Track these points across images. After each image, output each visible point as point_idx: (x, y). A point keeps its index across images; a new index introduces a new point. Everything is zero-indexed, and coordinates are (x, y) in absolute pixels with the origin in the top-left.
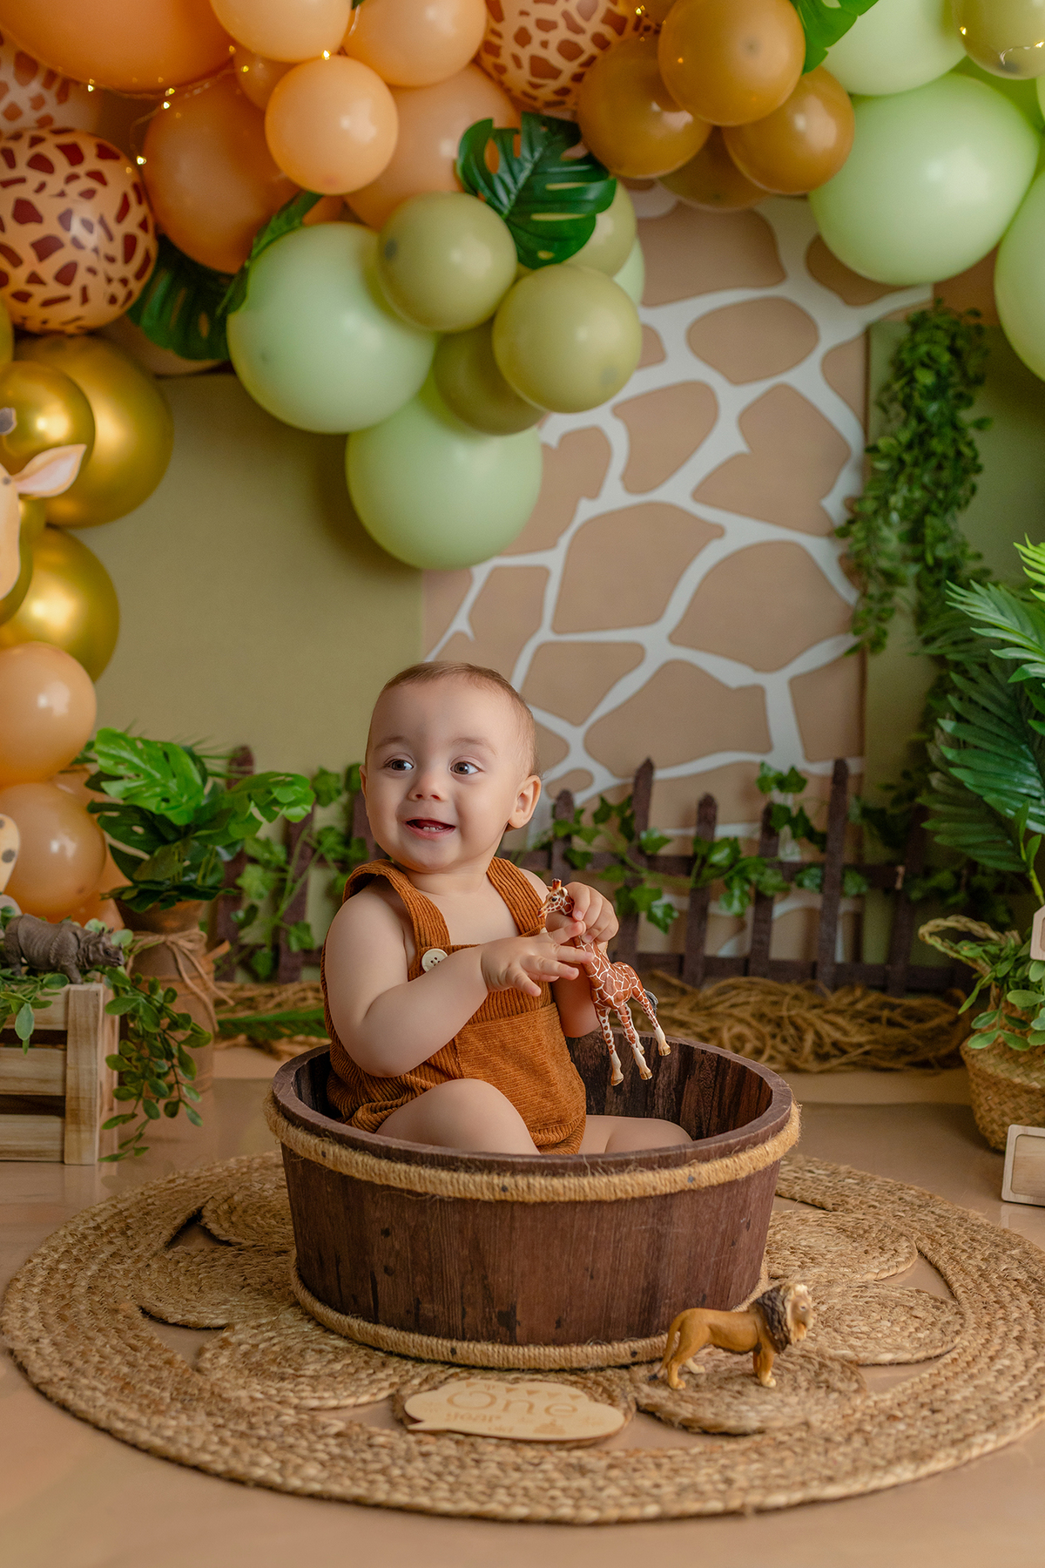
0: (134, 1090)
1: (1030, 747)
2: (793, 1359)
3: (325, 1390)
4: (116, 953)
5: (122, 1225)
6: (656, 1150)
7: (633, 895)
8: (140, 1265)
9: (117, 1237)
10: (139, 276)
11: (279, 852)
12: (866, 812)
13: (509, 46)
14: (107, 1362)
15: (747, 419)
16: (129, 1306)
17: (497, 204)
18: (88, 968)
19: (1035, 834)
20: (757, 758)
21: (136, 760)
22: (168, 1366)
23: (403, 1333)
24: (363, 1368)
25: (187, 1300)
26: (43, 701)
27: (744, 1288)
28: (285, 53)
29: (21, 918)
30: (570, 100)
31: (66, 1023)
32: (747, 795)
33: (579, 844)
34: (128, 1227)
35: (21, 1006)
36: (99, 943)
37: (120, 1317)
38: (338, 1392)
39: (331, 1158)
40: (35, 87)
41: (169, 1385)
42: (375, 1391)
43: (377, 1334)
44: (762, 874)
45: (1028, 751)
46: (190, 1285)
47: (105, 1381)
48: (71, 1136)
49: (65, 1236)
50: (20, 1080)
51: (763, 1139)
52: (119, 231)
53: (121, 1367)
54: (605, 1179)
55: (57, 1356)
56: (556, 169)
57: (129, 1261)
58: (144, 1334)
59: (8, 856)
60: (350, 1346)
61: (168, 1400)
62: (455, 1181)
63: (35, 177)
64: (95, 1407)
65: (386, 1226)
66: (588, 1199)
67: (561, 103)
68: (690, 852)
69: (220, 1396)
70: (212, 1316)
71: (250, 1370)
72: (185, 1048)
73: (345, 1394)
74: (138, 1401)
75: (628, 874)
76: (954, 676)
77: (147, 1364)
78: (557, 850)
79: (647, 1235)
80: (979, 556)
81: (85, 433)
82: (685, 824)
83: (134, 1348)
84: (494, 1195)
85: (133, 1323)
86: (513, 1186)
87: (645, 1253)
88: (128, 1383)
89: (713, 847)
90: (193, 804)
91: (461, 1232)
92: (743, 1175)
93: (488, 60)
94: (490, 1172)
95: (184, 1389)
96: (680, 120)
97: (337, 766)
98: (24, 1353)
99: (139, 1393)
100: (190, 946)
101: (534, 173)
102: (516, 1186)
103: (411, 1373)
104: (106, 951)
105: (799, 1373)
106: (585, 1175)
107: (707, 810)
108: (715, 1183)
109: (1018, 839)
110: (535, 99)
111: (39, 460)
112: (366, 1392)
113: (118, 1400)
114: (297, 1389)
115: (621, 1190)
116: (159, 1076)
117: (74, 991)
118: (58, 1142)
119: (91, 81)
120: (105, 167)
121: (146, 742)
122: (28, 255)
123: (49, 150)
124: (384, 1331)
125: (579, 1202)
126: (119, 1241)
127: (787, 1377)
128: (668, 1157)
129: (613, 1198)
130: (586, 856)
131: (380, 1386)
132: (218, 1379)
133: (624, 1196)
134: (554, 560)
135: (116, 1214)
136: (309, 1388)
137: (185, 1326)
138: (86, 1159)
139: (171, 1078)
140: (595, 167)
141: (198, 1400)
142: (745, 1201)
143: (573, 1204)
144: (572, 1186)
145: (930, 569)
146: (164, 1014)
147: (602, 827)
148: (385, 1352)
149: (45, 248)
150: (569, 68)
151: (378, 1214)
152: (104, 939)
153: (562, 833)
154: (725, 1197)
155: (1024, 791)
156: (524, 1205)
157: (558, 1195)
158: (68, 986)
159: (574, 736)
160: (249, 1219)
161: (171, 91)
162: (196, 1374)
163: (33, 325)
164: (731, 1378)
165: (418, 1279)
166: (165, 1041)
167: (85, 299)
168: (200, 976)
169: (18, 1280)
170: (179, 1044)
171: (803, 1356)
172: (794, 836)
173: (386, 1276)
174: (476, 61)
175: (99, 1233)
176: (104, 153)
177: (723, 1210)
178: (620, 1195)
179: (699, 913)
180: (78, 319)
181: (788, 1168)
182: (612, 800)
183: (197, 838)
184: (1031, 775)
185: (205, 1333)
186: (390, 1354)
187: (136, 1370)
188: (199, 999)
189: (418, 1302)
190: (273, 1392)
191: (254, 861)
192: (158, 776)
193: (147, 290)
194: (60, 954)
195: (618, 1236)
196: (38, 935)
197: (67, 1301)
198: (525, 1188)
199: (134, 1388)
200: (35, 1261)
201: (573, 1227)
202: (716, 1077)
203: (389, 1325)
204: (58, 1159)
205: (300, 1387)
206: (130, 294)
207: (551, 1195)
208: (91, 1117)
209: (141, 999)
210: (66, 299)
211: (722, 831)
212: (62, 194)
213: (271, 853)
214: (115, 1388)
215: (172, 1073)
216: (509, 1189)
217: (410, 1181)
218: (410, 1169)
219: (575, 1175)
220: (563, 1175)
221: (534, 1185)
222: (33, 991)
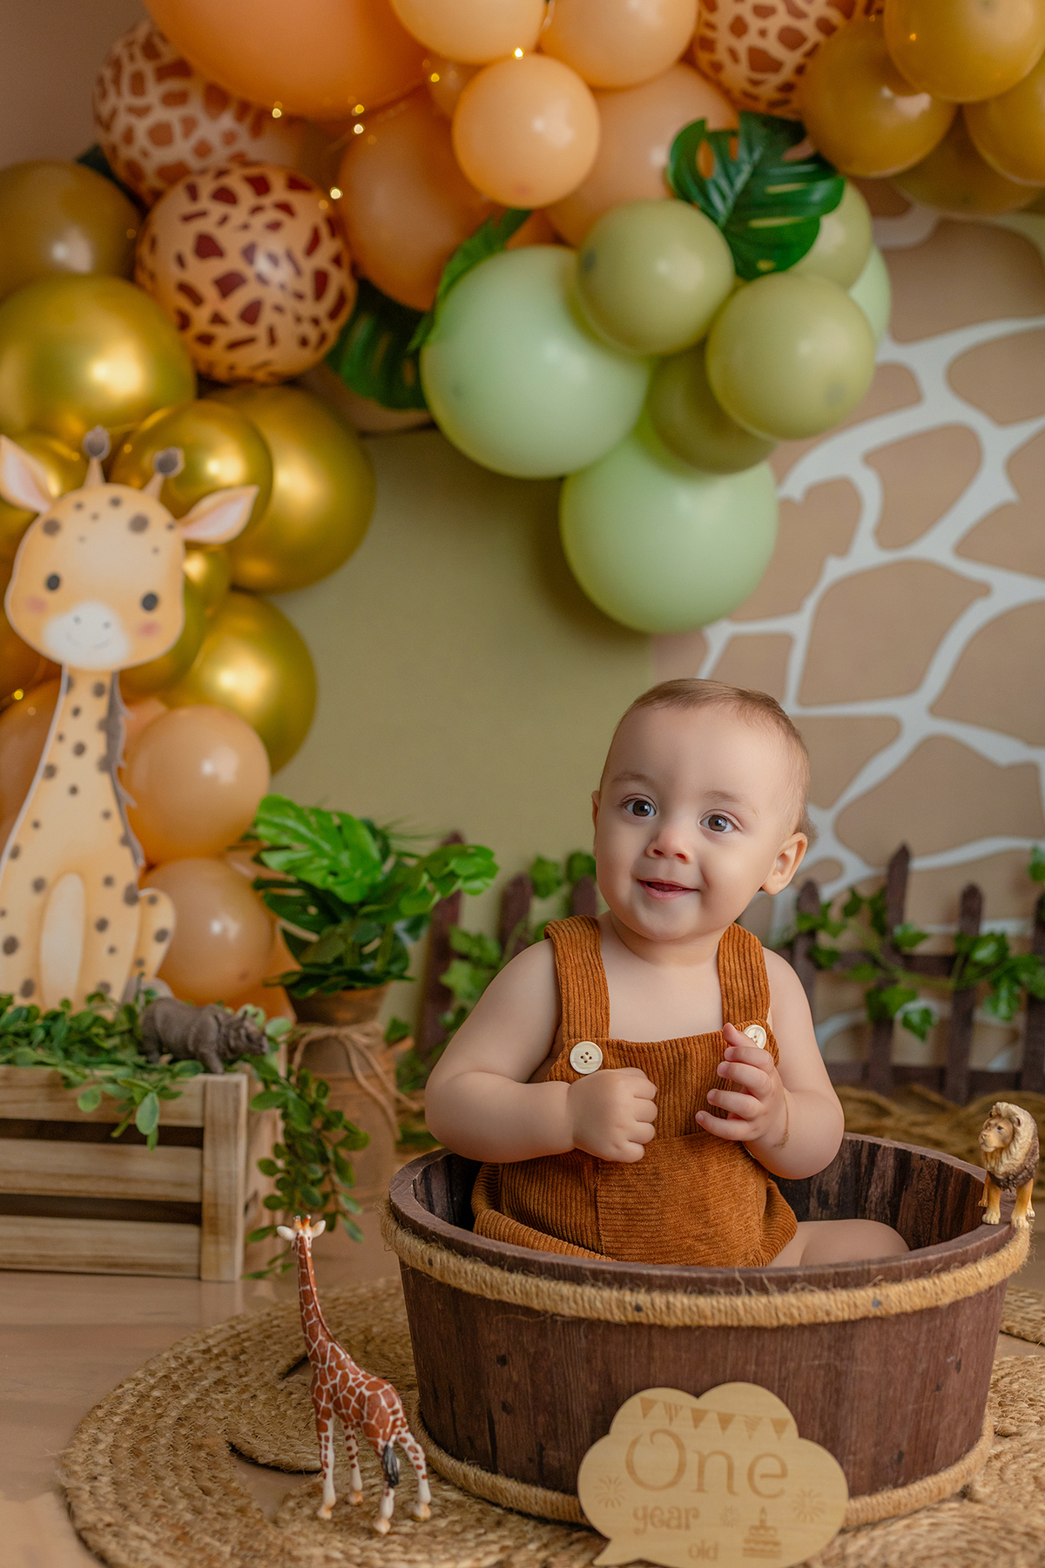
0: (285, 1199)
2: (1014, 1537)
3: (419, 1551)
4: (260, 1039)
5: (237, 1348)
6: (831, 1266)
7: (886, 997)
8: (245, 1396)
9: (227, 1362)
10: (333, 315)
11: (492, 949)
13: (724, 39)
14: (170, 1507)
15: (1015, 465)
16: (218, 1443)
17: (710, 211)
18: (230, 1056)
20: (1029, 844)
21: (303, 829)
22: (239, 1515)
23: (525, 1486)
24: (472, 1527)
25: (288, 1437)
26: (208, 768)
27: (957, 1445)
28: (473, 53)
29: (161, 1000)
30: (794, 96)
31: (203, 1118)
32: (1018, 884)
33: (824, 940)
34: (243, 1352)
35: (145, 1094)
36: (241, 1026)
37: (203, 1454)
38: (434, 1555)
39: (438, 1266)
40: (227, 121)
41: (233, 1539)
42: (480, 1555)
43: (494, 1486)
44: (1034, 973)
46: (297, 1420)
47: (158, 1529)
48: (209, 1249)
49: (168, 1360)
50: (153, 1182)
51: (975, 1258)
52: (309, 265)
53: (184, 1513)
54: (764, 1300)
55: (112, 1497)
56: (776, 171)
57: (234, 1390)
58: (223, 1476)
59: (161, 936)
60: (465, 1499)
61: (227, 1556)
62: (578, 1296)
63: (217, 210)
64: (136, 1560)
65: (503, 1352)
66: (743, 1324)
67: (785, 102)
68: (950, 949)
69: (289, 1553)
70: (311, 1457)
71: (336, 1524)
72: (343, 1153)
73: (443, 1557)
74: (190, 1555)
75: (879, 974)
77: (215, 1511)
78: (801, 947)
79: (822, 1373)
81: (263, 476)
82: (948, 920)
83: (206, 1492)
84: (626, 1316)
85: (215, 1462)
86: (649, 1305)
87: (820, 1396)
88: (187, 1533)
89: (977, 941)
90: (367, 880)
91: (589, 1361)
92: (946, 1300)
93: (703, 58)
94: (621, 1288)
95: (251, 1543)
96: (916, 105)
97: (556, 854)
98: (76, 1493)
99: (195, 1545)
100: (364, 1040)
101: (755, 174)
102: (653, 1305)
103: (529, 1536)
104: (248, 1037)
105: (1019, 1556)
106: (738, 1293)
107: (971, 903)
108: (909, 1309)
110: (755, 98)
111: (206, 504)
112: (469, 1556)
113: (166, 1554)
114: (385, 1549)
115: (785, 1314)
116: (313, 1183)
117: (214, 1083)
118: (195, 1255)
119: (277, 103)
120: (297, 199)
121: (317, 812)
122: (209, 292)
123: (235, 182)
124: (503, 1483)
125: (731, 1328)
126: (228, 1367)
127: (1003, 1558)
128: (847, 1274)
129: (775, 1323)
130: (834, 955)
131: (488, 1549)
132: (294, 1533)
133: (789, 1322)
134: (798, 625)
135: (232, 1337)
136: (400, 1549)
137: (275, 1468)
138: (226, 1276)
139: (327, 1187)
140: (823, 166)
141: (261, 1558)
142: (952, 1335)
143: (725, 1330)
144: (722, 1307)
146: (317, 1112)
147: (853, 922)
148: (505, 1509)
149: (228, 284)
150: (790, 59)
151: (492, 1337)
152: (247, 1024)
153: (806, 926)
154: (925, 1327)
156: (663, 1328)
157: (705, 1318)
158: (201, 1077)
159: (823, 820)
160: (386, 1349)
161: (359, 109)
162: (271, 1526)
163: (221, 373)
164: (929, 1557)
165: (541, 1419)
166: (319, 1143)
167: (273, 340)
168: (376, 1076)
169: (100, 1407)
170: (335, 1147)
171: (1027, 1534)
173: (505, 1414)
174: (688, 59)
175: (207, 1356)
176: (294, 184)
177: (922, 1345)
178: (783, 1320)
179: (962, 1022)
180: (265, 364)
181: (1036, 1307)
182: (865, 892)
183: (368, 916)
185: (300, 1477)
186: (510, 1510)
187: (201, 1517)
188: (375, 1101)
189: (542, 1449)
190: (356, 1551)
191: (464, 957)
192: (327, 847)
193: (345, 333)
194: (197, 1041)
195: (783, 1374)
196: (177, 1022)
197: (147, 1433)
198: (664, 1308)
199: (192, 1538)
200: (127, 1386)
201: (726, 1358)
202: (936, 1187)
203: (509, 1475)
204: (195, 1274)
205: (391, 1547)
206: (323, 338)
207: (696, 1318)
208: (232, 1226)
209: (292, 1094)
210: (250, 341)
211: (987, 927)
212: (245, 227)
213: (482, 948)
214: (169, 1539)
215: (327, 1179)
216: (644, 1309)
217: (527, 1294)
218: (527, 1281)
219: (726, 1293)
220: (712, 1293)
221: (674, 1305)
222: (161, 1080)
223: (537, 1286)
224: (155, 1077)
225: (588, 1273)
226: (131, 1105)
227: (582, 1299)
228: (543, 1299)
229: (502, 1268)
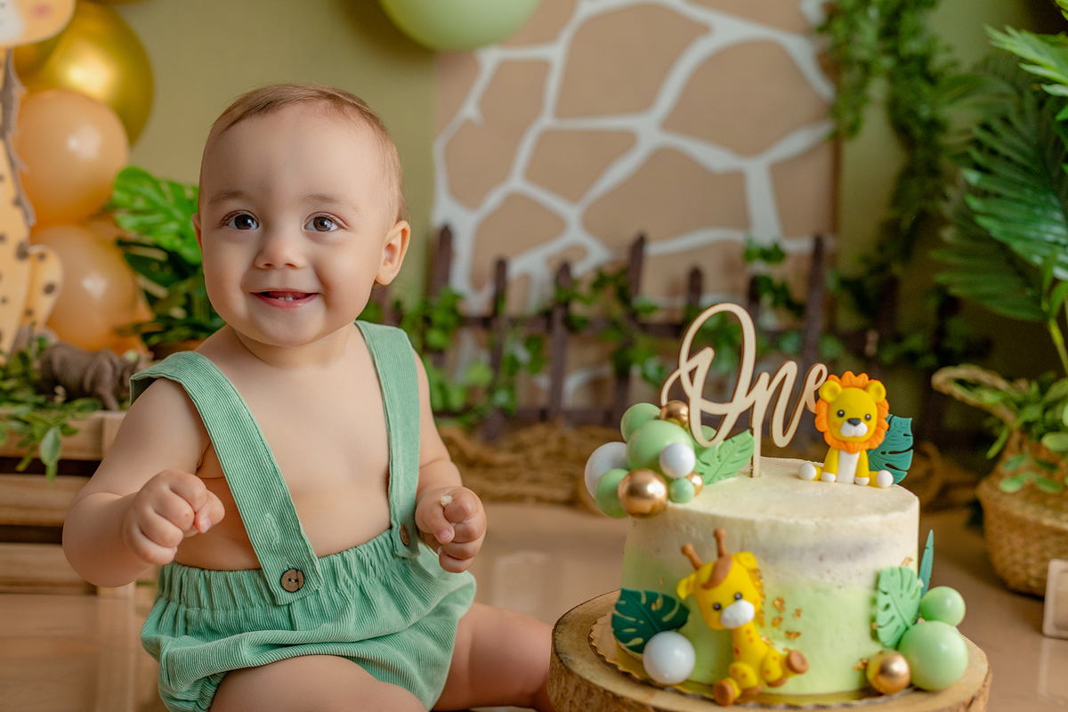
1: (1057, 194)
7: (630, 355)
12: (845, 283)
20: (737, 236)
29: (57, 347)
31: (98, 452)
32: (730, 267)
33: (578, 309)
35: (47, 429)
45: (1054, 201)
50: (52, 509)
59: (49, 289)
75: (621, 336)
78: (558, 315)
80: (948, 49)
82: (673, 292)
107: (695, 281)
109: (1041, 288)
117: (109, 419)
130: (585, 322)
134: (555, 53)
145: (902, 61)
147: (599, 294)
153: (561, 298)
155: (1050, 238)
159: (571, 212)
172: (775, 304)
182: (609, 270)
192: (178, 214)
194: (95, 382)
204: (91, 591)
222: (63, 417)
224: (54, 413)
226: (33, 441)
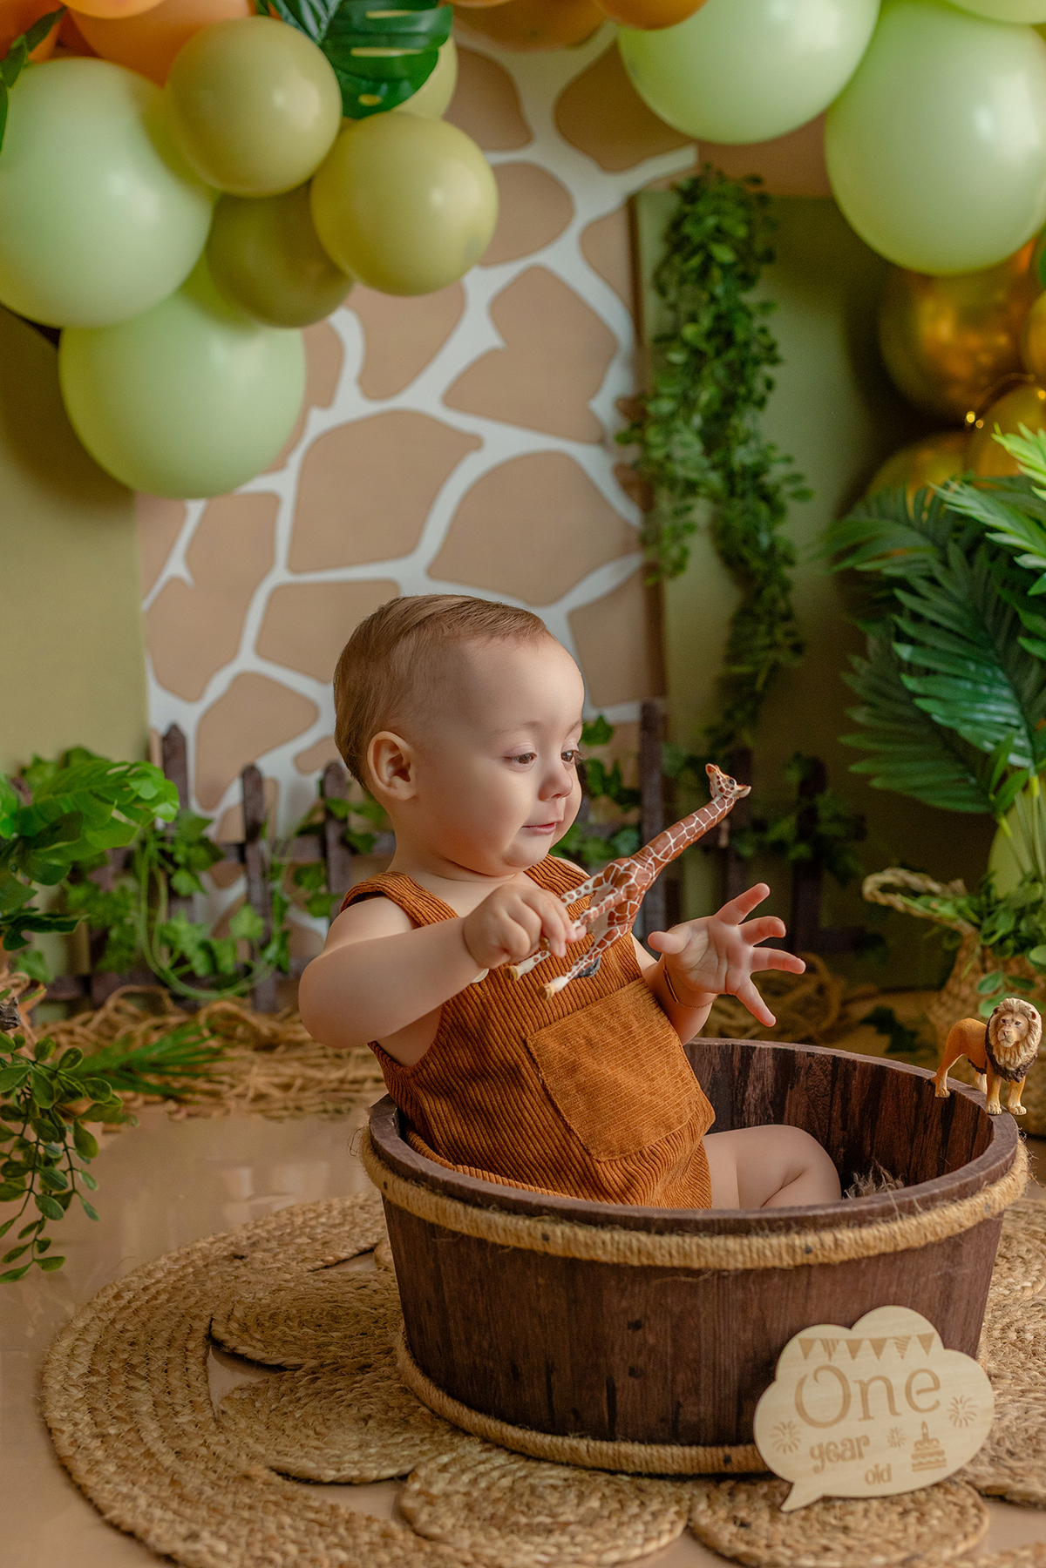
1: (1003, 668)
15: (498, 309)
16: (259, 1470)
19: (1020, 768)
39: (559, 1241)
43: (616, 1453)
45: (1000, 675)
54: (914, 1222)
62: (746, 1249)
65: (637, 1317)
66: (898, 1248)
76: (900, 594)
78: (332, 833)
86: (818, 1246)
87: (936, 1305)
91: (744, 1311)
94: (787, 1232)
102: (822, 1245)
106: (894, 1219)
115: (930, 1233)
124: (626, 1449)
125: (890, 1254)
129: (922, 1243)
130: (365, 838)
133: (933, 1239)
134: (284, 484)
143: (884, 1258)
144: (883, 1236)
151: (624, 1304)
155: (1000, 719)
156: (829, 1267)
157: (868, 1248)
159: (323, 695)
173: (631, 1379)
178: (929, 1238)
184: (1005, 700)
195: (916, 1289)
198: (833, 1247)
201: (874, 1285)
202: (833, 1082)
203: (634, 1440)
207: (863, 1250)
216: (814, 1250)
217: (685, 1255)
218: (684, 1241)
219: (884, 1222)
220: (870, 1223)
221: (843, 1241)
223: (698, 1246)
225: (754, 1224)
227: (751, 1250)
228: (705, 1257)
229: (649, 1232)
